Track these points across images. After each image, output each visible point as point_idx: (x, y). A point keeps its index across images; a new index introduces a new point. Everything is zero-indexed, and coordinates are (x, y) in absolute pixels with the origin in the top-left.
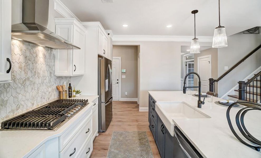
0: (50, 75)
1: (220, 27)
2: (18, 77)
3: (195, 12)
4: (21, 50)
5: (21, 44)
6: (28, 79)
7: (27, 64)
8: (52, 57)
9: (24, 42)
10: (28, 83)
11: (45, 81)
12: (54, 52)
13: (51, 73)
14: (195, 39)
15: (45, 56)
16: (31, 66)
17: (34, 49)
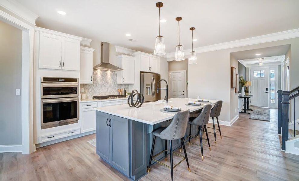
0: (114, 84)
1: (179, 45)
2: (99, 83)
3: (192, 29)
4: (100, 73)
5: (100, 71)
6: (103, 84)
7: (103, 79)
8: (115, 75)
9: (101, 70)
10: (103, 86)
11: (111, 86)
12: (116, 72)
13: (114, 82)
14: (193, 52)
15: (111, 75)
16: (104, 79)
17: (106, 72)
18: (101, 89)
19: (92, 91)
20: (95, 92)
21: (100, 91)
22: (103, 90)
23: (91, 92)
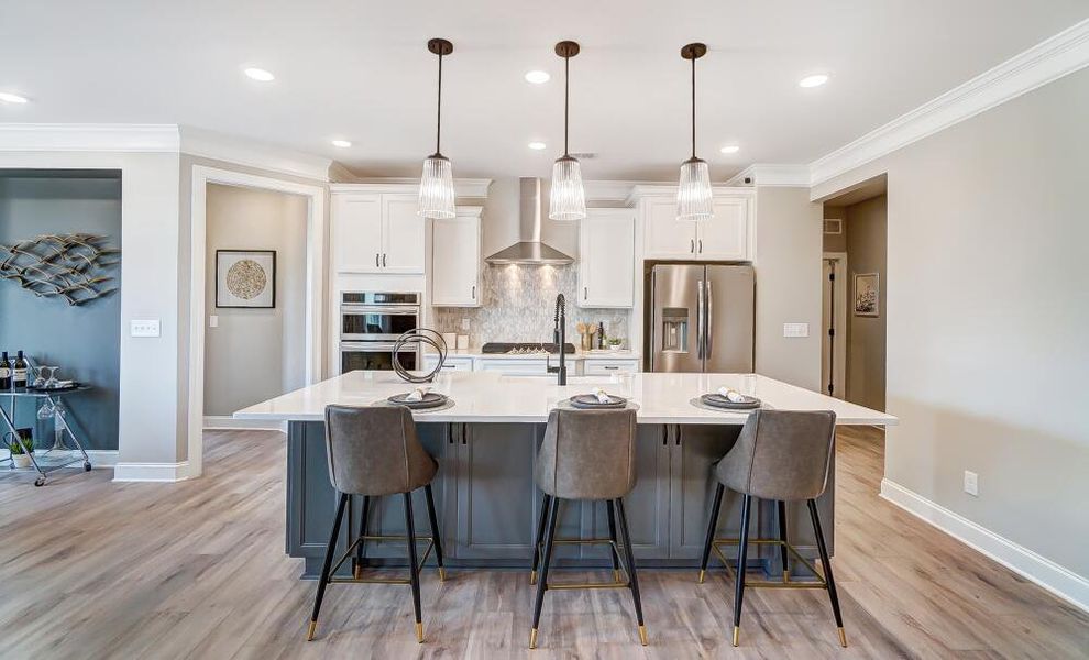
2: (515, 304)
4: (519, 276)
5: (522, 272)
6: (528, 308)
7: (527, 291)
8: (570, 277)
9: (521, 267)
10: (527, 312)
12: (574, 268)
15: (555, 278)
16: (532, 292)
17: (537, 272)
18: (520, 322)
19: (494, 327)
20: (501, 330)
21: (517, 326)
22: (527, 327)
23: (489, 331)
